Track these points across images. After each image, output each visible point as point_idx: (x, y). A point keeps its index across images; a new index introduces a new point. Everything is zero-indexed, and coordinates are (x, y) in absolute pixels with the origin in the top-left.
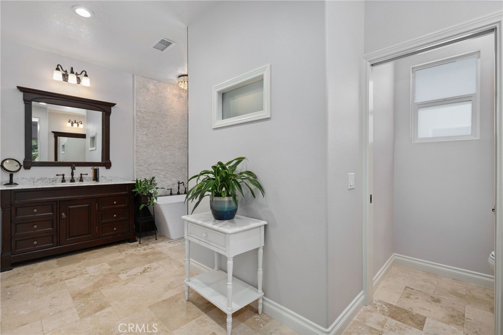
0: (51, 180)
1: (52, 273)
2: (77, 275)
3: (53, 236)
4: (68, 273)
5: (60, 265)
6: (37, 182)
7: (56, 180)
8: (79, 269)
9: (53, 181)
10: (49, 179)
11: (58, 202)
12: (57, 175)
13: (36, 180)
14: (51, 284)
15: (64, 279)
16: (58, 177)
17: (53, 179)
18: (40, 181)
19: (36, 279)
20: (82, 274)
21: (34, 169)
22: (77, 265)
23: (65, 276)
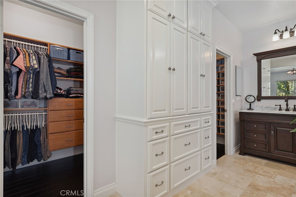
0: (273, 108)
1: (257, 167)
2: (267, 176)
3: (266, 144)
4: (264, 172)
5: (266, 165)
6: (264, 109)
7: (276, 109)
8: (273, 173)
9: (274, 109)
10: (272, 108)
11: (269, 123)
12: (276, 105)
13: (263, 108)
14: (250, 172)
15: (258, 173)
16: (277, 106)
17: (274, 107)
18: (266, 109)
19: (247, 166)
20: (271, 177)
21: (262, 101)
22: (275, 170)
23: (261, 172)
